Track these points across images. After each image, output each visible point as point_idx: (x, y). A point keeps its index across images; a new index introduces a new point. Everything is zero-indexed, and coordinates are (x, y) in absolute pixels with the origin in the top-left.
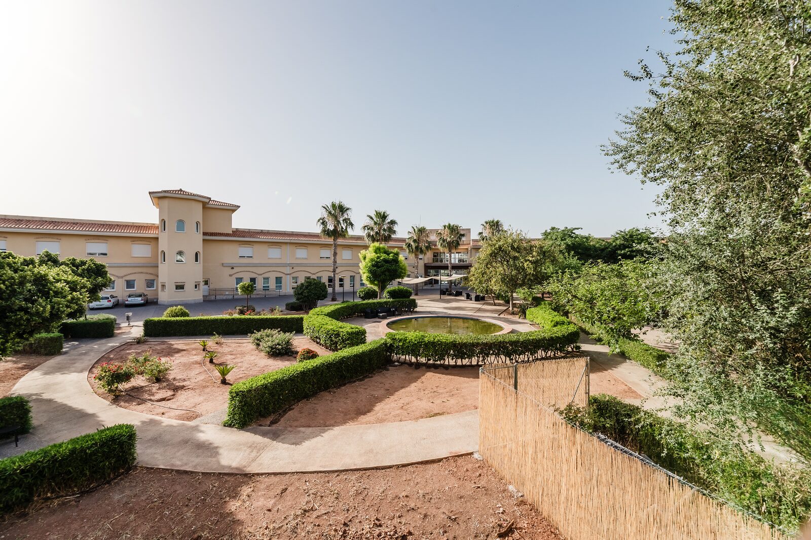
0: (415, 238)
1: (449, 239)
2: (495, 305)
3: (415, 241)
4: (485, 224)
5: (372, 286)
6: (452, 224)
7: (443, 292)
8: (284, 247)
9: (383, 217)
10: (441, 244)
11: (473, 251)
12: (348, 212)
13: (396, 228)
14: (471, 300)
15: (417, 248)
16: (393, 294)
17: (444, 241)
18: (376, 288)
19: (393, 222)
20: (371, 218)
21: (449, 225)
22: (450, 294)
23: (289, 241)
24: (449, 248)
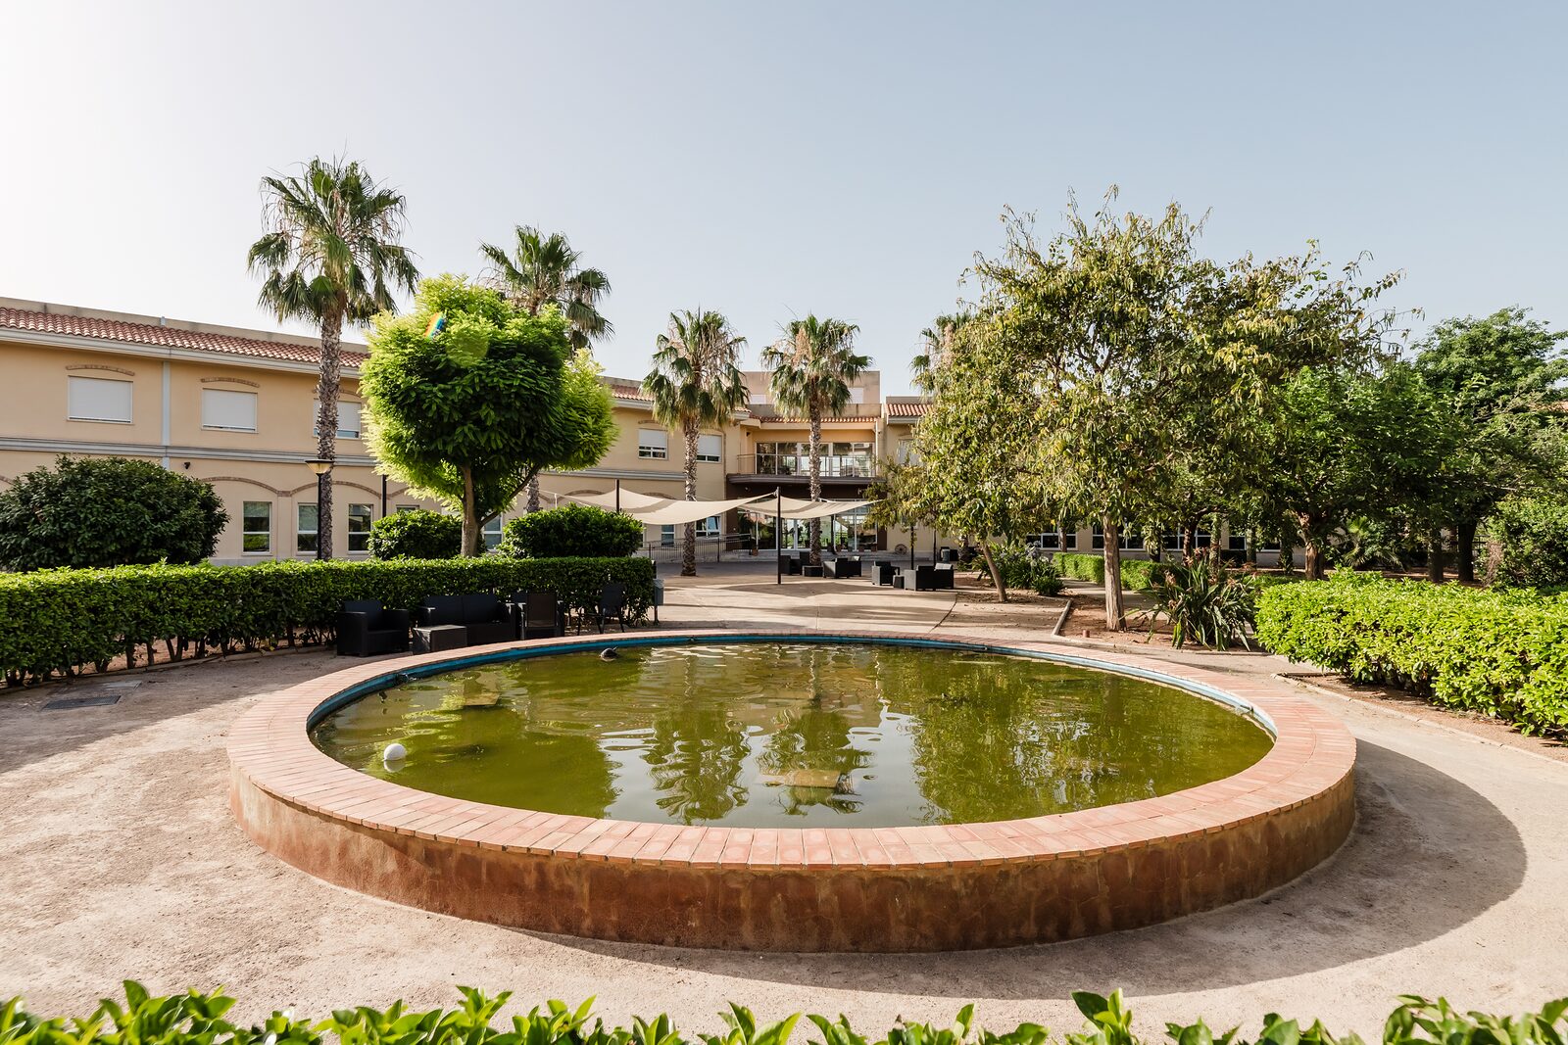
0: (683, 353)
1: (810, 371)
2: (1006, 600)
3: (681, 364)
4: (936, 330)
5: (429, 492)
6: (821, 322)
7: (790, 567)
8: (145, 377)
9: (553, 256)
10: (783, 393)
11: (892, 435)
12: (392, 216)
13: (603, 305)
14: (901, 584)
15: (690, 391)
16: (539, 536)
17: (793, 378)
18: (451, 509)
19: (591, 281)
20: (499, 257)
21: (813, 320)
22: (818, 572)
23: (163, 353)
24: (812, 407)
